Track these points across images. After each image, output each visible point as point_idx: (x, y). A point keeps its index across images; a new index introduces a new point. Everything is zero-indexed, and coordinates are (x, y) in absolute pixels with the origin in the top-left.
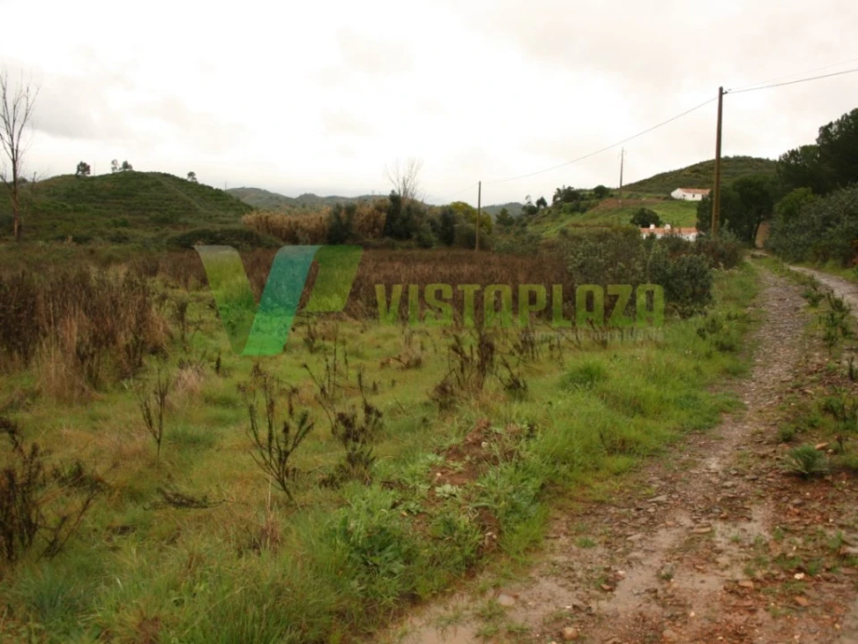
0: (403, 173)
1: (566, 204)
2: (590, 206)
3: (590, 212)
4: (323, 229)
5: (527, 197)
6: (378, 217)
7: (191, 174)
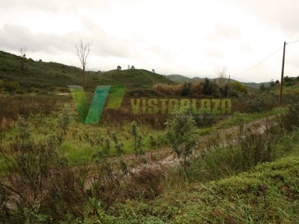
0: (221, 71)
1: (285, 83)
2: (295, 84)
3: (294, 86)
4: (180, 91)
5: (272, 80)
6: (200, 87)
7: (153, 70)
